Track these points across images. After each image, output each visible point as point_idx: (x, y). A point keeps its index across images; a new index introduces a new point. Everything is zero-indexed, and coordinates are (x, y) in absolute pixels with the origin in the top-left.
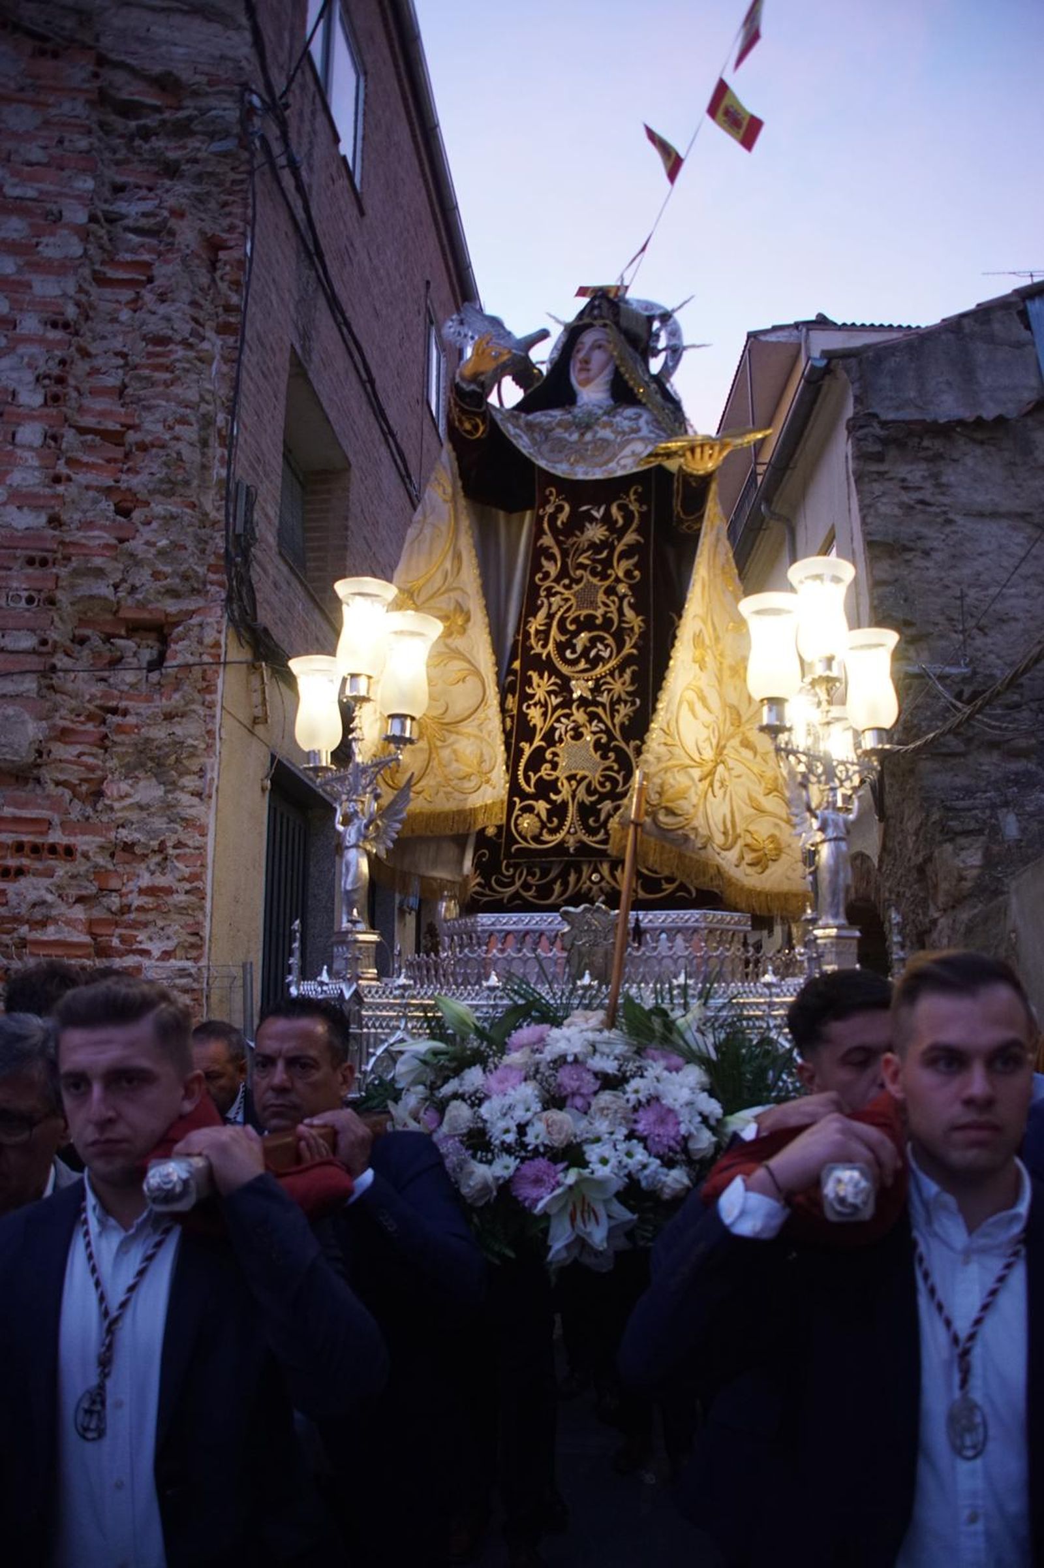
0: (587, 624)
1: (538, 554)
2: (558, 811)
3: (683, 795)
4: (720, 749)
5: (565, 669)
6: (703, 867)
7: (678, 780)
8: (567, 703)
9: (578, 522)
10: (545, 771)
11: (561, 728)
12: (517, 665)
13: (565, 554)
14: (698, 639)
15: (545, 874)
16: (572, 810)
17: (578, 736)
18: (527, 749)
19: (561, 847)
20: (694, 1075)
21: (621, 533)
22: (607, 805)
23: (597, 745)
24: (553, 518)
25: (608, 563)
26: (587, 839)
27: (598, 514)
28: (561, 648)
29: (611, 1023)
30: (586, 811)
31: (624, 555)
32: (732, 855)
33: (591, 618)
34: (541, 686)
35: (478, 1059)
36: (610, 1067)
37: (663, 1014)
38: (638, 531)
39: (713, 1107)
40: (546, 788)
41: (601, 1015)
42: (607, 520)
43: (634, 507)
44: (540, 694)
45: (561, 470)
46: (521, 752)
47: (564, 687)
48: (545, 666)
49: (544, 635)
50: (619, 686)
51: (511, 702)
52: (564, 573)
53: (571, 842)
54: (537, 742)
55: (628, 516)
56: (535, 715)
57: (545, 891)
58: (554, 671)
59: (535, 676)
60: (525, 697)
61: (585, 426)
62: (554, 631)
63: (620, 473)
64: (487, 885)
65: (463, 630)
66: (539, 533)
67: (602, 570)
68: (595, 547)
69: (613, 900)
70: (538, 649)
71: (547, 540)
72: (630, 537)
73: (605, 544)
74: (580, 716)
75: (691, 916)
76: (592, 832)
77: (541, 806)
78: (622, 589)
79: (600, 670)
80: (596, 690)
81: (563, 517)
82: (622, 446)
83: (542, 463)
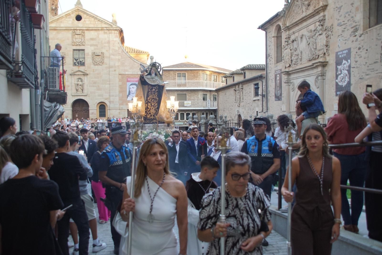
0: (153, 99)
1: (148, 92)
2: (151, 115)
3: (162, 115)
4: (164, 110)
5: (152, 103)
6: (163, 120)
7: (162, 113)
8: (152, 106)
9: (152, 89)
10: (150, 112)
11: (151, 108)
12: (147, 101)
13: (151, 92)
14: (163, 101)
15: (150, 120)
16: (152, 115)
17: (153, 109)
18: (148, 110)
19: (151, 119)
20: (163, 136)
21: (156, 90)
22: (155, 115)
23: (154, 110)
24: (150, 88)
25: (155, 93)
26: (154, 118)
27: (154, 88)
28: (151, 101)
29: (157, 133)
30: (154, 115)
31: (157, 92)
32: (165, 119)
33: (153, 98)
34: (149, 104)
35: (147, 136)
36: (157, 136)
37: (161, 132)
38: (158, 90)
39: (165, 139)
40: (150, 113)
41: (156, 132)
42: (155, 88)
43: (157, 87)
44: (149, 105)
45: (150, 83)
46: (147, 110)
47: (151, 104)
48: (150, 102)
49: (149, 99)
50: (156, 104)
51: (146, 105)
52: (151, 94)
53: (152, 118)
54: (149, 109)
55: (157, 88)
56: (149, 107)
57: (150, 122)
58: (150, 103)
59: (149, 103)
60: (148, 105)
61: (153, 78)
62: (150, 99)
63: (156, 84)
64: (145, 121)
65: (141, 98)
66: (149, 89)
67: (154, 93)
68: (154, 91)
69: (156, 123)
70: (149, 101)
71: (149, 90)
72: (157, 90)
73: (155, 91)
74: (153, 107)
75: (163, 124)
76: (154, 117)
77: (150, 115)
78: (156, 95)
79: (154, 103)
80: (154, 105)
81: (151, 88)
82: (156, 81)
83: (149, 83)
